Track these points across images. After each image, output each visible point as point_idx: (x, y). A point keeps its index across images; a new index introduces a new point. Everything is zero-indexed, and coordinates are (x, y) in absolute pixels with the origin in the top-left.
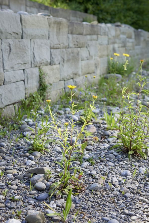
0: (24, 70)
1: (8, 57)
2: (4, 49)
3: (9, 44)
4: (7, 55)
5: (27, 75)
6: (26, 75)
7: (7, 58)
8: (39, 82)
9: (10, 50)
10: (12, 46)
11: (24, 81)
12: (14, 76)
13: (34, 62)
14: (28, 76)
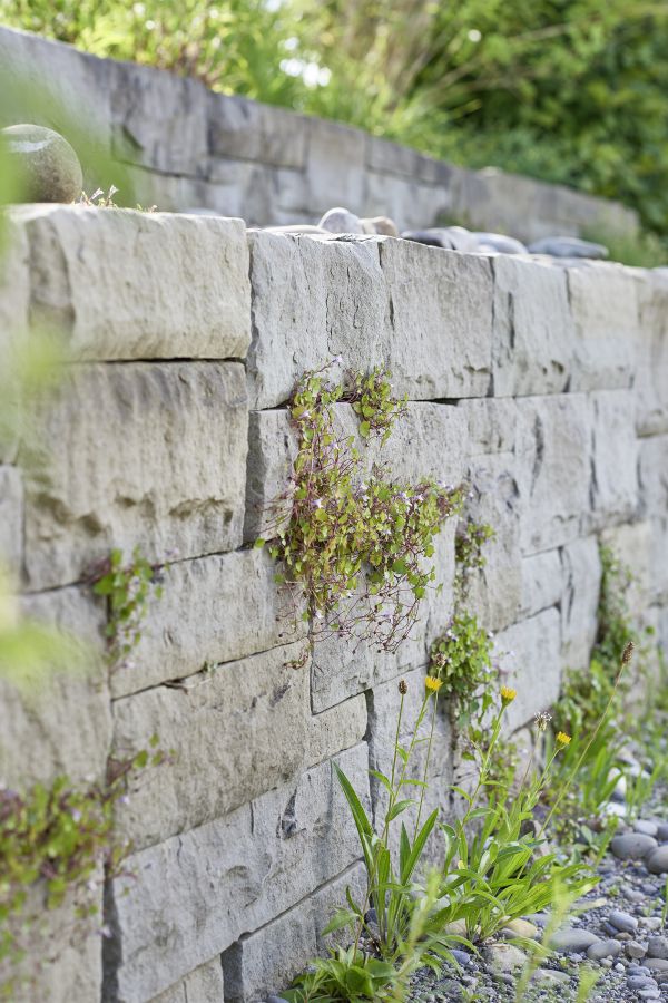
0: (560, 549)
1: (533, 487)
2: (521, 448)
3: (538, 423)
4: (529, 474)
5: (571, 577)
6: (567, 573)
7: (528, 493)
8: (597, 615)
9: (540, 449)
10: (546, 431)
11: (558, 606)
12: (538, 583)
13: (593, 508)
14: (574, 581)
